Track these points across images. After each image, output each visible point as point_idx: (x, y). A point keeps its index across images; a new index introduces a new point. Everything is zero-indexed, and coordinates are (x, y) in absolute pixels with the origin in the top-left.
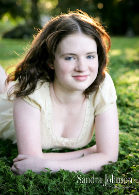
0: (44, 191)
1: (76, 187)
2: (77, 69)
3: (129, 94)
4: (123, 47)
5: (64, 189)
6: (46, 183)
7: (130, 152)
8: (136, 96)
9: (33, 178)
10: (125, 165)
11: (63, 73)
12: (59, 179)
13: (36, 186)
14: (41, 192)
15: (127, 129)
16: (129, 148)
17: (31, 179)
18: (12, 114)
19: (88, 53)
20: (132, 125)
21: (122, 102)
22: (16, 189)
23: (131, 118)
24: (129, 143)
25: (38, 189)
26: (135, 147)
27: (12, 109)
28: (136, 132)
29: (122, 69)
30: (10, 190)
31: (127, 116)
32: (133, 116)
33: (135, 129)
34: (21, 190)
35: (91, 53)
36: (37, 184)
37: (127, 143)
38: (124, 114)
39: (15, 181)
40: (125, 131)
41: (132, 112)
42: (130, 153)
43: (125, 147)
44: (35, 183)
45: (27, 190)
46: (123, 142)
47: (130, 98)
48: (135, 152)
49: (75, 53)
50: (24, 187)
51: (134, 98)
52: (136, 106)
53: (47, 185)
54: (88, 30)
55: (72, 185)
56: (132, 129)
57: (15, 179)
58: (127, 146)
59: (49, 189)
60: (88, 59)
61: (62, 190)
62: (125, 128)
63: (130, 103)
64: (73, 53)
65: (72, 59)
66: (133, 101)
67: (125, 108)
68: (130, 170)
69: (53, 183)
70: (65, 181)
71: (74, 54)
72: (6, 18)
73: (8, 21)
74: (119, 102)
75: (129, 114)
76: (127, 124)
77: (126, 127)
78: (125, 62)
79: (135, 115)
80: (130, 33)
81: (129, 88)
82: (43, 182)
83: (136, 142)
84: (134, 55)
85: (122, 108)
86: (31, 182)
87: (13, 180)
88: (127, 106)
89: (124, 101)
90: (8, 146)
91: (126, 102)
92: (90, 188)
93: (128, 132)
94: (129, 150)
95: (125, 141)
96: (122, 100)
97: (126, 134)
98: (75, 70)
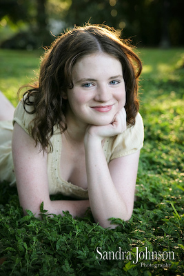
0: (51, 249)
1: (92, 245)
2: (97, 98)
3: (162, 124)
4: (155, 63)
5: (77, 247)
6: (54, 239)
7: (161, 199)
8: (171, 127)
9: (37, 232)
10: (156, 217)
11: (79, 103)
12: (71, 234)
13: (41, 244)
14: (47, 251)
15: (159, 170)
16: (161, 194)
17: (34, 233)
18: (11, 147)
19: (112, 78)
20: (165, 164)
21: (153, 134)
22: (15, 247)
23: (164, 155)
24: (161, 188)
25: (43, 247)
26: (168, 193)
27: (11, 142)
28: (169, 174)
29: (154, 92)
30: (7, 248)
31: (158, 152)
32: (167, 153)
33: (169, 170)
34: (21, 248)
35: (115, 77)
36: (43, 241)
37: (158, 188)
38: (155, 150)
39: (13, 236)
40: (156, 172)
41: (165, 148)
42: (161, 201)
43: (155, 193)
44: (40, 239)
45: (29, 248)
46: (153, 187)
47: (163, 130)
48: (168, 199)
49: (95, 79)
50: (25, 245)
51: (168, 130)
52: (171, 140)
53: (55, 242)
54: (111, 48)
55: (86, 242)
56: (165, 169)
57: (15, 234)
58: (159, 192)
59: (58, 247)
60: (112, 85)
61: (74, 248)
62: (156, 169)
63: (162, 136)
64: (92, 78)
65: (91, 85)
66: (166, 134)
67: (157, 142)
68: (161, 223)
69: (62, 240)
70: (78, 236)
71: (93, 80)
72: (4, 22)
73: (7, 26)
74: (149, 134)
75: (162, 150)
76: (159, 164)
77: (158, 166)
78: (157, 82)
79: (169, 151)
80: (165, 43)
81: (163, 117)
82: (50, 238)
83: (170, 186)
84: (169, 73)
85: (153, 142)
86: (35, 239)
87: (11, 235)
88: (159, 139)
89: (156, 134)
90: (5, 190)
91: (158, 135)
92: (110, 246)
93: (159, 173)
94: (161, 197)
95: (156, 186)
96: (153, 132)
97: (157, 176)
98: (94, 100)
